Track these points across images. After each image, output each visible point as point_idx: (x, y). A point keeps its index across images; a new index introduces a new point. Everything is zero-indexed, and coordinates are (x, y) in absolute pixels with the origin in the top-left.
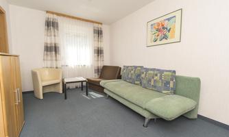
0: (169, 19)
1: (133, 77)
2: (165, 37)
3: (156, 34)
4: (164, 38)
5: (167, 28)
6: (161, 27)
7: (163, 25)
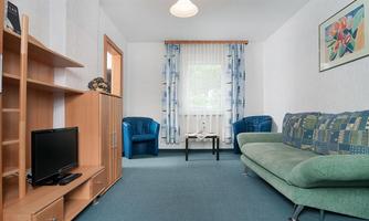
0: (353, 13)
1: (299, 135)
2: (349, 48)
3: (334, 46)
4: (347, 50)
5: (350, 31)
6: (340, 30)
7: (344, 26)
